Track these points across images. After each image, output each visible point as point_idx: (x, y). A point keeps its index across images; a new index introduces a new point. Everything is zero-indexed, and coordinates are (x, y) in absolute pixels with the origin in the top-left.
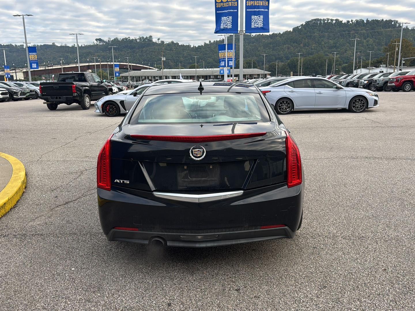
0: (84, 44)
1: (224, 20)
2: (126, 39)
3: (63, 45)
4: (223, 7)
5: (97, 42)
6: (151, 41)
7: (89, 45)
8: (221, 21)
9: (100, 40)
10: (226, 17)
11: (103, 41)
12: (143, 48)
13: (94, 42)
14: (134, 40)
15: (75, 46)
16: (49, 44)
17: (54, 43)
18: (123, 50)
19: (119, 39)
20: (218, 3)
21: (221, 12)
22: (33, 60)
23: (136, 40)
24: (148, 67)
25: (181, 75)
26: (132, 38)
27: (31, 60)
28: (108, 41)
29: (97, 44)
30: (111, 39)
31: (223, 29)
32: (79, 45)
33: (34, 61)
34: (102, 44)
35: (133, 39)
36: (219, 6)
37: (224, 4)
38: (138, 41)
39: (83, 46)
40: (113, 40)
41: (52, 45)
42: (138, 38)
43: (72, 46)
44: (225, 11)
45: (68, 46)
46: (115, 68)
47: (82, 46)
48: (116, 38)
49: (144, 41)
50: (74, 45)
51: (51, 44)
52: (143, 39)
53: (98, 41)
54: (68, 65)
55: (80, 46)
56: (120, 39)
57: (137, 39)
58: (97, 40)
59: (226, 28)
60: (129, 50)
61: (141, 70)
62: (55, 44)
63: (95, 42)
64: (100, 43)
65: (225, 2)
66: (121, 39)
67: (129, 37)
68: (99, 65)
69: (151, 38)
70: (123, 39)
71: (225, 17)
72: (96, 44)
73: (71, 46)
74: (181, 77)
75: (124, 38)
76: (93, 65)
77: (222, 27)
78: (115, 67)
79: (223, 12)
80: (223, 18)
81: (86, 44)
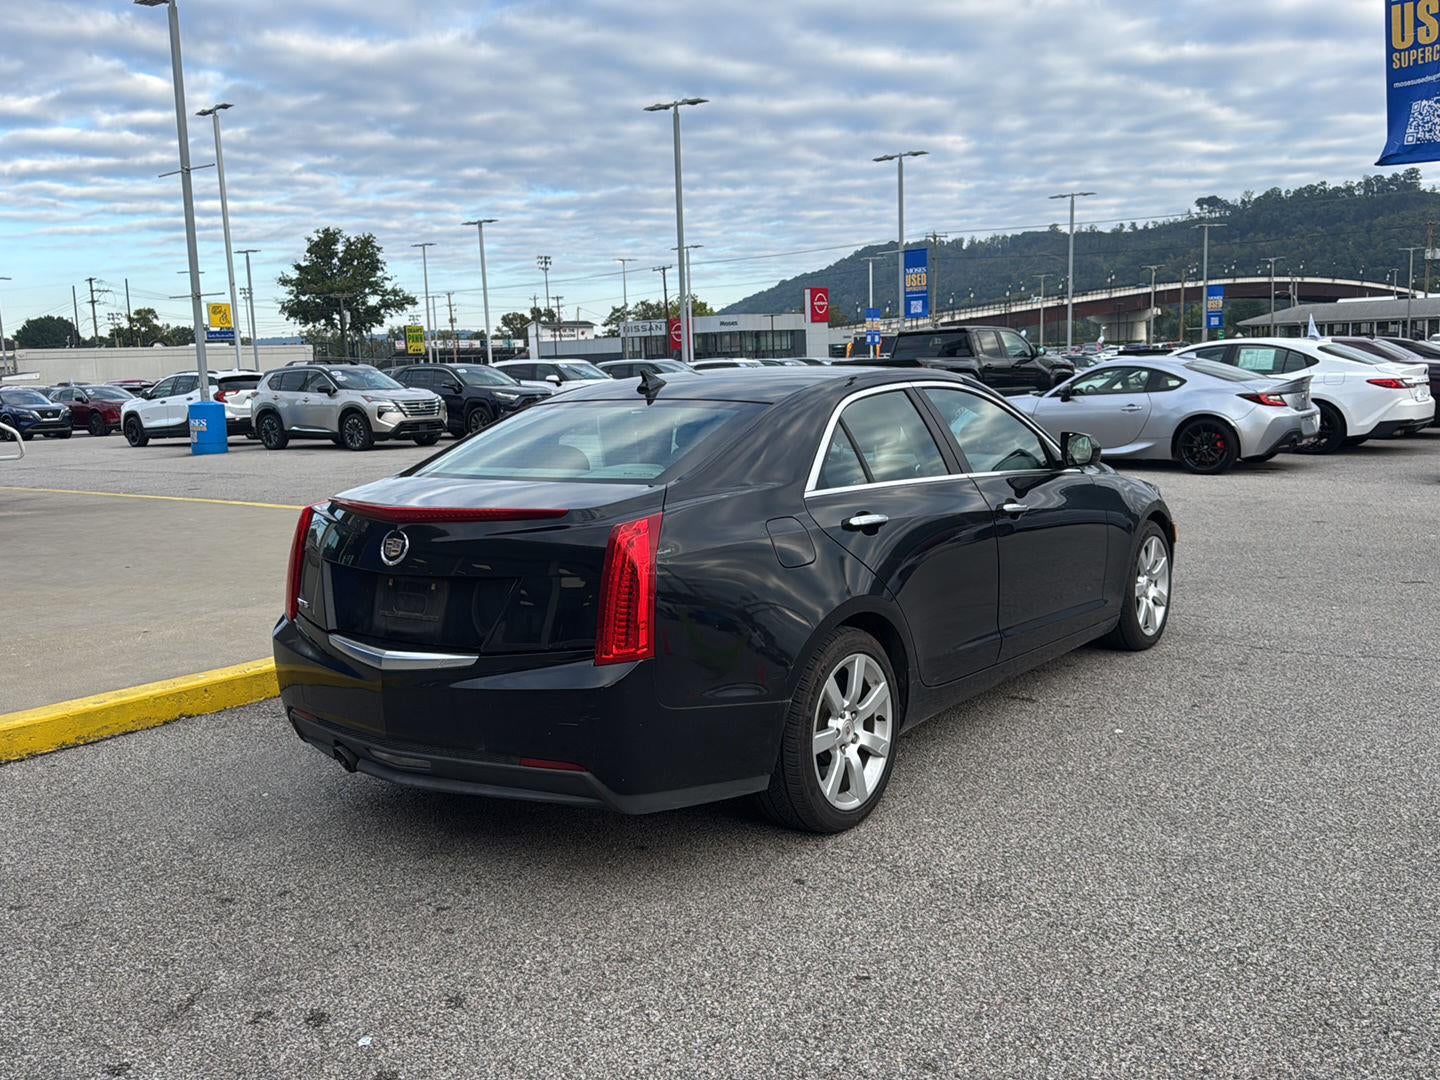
0: (1155, 220)
1: (1421, 114)
2: (1311, 189)
3: (1084, 230)
4: (1420, 62)
5: (1202, 209)
6: (1415, 186)
7: (1172, 221)
8: (1409, 118)
9: (1212, 202)
10: (1428, 99)
11: (1224, 205)
12: (1376, 218)
13: (1189, 212)
14: (1343, 191)
15: (1125, 230)
16: (1040, 230)
17: (1055, 225)
18: (1294, 230)
19: (1283, 194)
20: (1400, 51)
21: (1413, 82)
22: (915, 289)
23: (1349, 189)
24: (1384, 287)
25: (1312, 322)
26: (1334, 182)
27: (908, 290)
28: (1243, 202)
29: (1202, 215)
30: (1255, 196)
31: (1416, 144)
32: (1137, 225)
33: (916, 293)
34: (1218, 215)
35: (1337, 190)
36: (1403, 61)
37: (1423, 52)
38: (1357, 193)
39: (1151, 226)
40: (1259, 198)
41: (1048, 232)
42: (1360, 183)
43: (1113, 230)
44: (1428, 78)
45: (1101, 233)
46: (1207, 300)
47: (1146, 227)
48: (1275, 189)
49: (1380, 190)
50: (1122, 225)
51: (1046, 229)
52: (1380, 184)
53: (1205, 206)
54: (1083, 295)
55: (1140, 227)
56: (1288, 192)
57: (1356, 183)
58: (1200, 202)
59: (1429, 140)
60: (1319, 228)
61: (1335, 301)
62: (1059, 228)
63: (1196, 209)
64: (1210, 212)
65: (1427, 45)
66: (1292, 190)
67: (1324, 183)
68: (1179, 290)
69: (1412, 178)
70: (1299, 193)
71: (1425, 102)
72: (1196, 216)
73: (1108, 231)
74: (1313, 330)
75: (1303, 186)
76: (1168, 291)
77: (1409, 140)
78: (1209, 295)
79: (1419, 81)
80: (1415, 106)
81: (1160, 221)
